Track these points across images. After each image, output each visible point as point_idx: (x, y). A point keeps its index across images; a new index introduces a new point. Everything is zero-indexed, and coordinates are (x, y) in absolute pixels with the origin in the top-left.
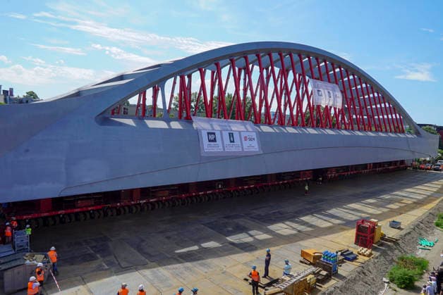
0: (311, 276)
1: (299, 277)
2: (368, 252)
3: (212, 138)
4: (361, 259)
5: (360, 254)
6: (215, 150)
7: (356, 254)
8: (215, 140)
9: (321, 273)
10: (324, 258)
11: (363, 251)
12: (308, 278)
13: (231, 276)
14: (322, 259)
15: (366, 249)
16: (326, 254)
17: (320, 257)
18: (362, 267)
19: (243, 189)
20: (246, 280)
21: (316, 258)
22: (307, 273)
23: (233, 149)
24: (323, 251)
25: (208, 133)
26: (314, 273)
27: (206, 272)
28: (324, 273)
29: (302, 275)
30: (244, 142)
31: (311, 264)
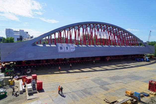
0: (129, 101)
1: (124, 101)
2: (154, 94)
3: (61, 48)
4: (151, 96)
5: (151, 94)
6: (62, 51)
7: (149, 94)
8: (62, 49)
9: (134, 100)
10: (135, 94)
11: (152, 93)
12: (128, 102)
13: (99, 99)
14: (134, 95)
15: (153, 92)
16: (136, 93)
17: (133, 94)
18: (152, 99)
19: (75, 62)
20: (105, 100)
21: (131, 94)
22: (127, 100)
23: (67, 51)
24: (134, 92)
25: (60, 47)
26: (130, 100)
27: (90, 97)
28: (135, 100)
29: (125, 100)
30: (71, 49)
31: (129, 96)
